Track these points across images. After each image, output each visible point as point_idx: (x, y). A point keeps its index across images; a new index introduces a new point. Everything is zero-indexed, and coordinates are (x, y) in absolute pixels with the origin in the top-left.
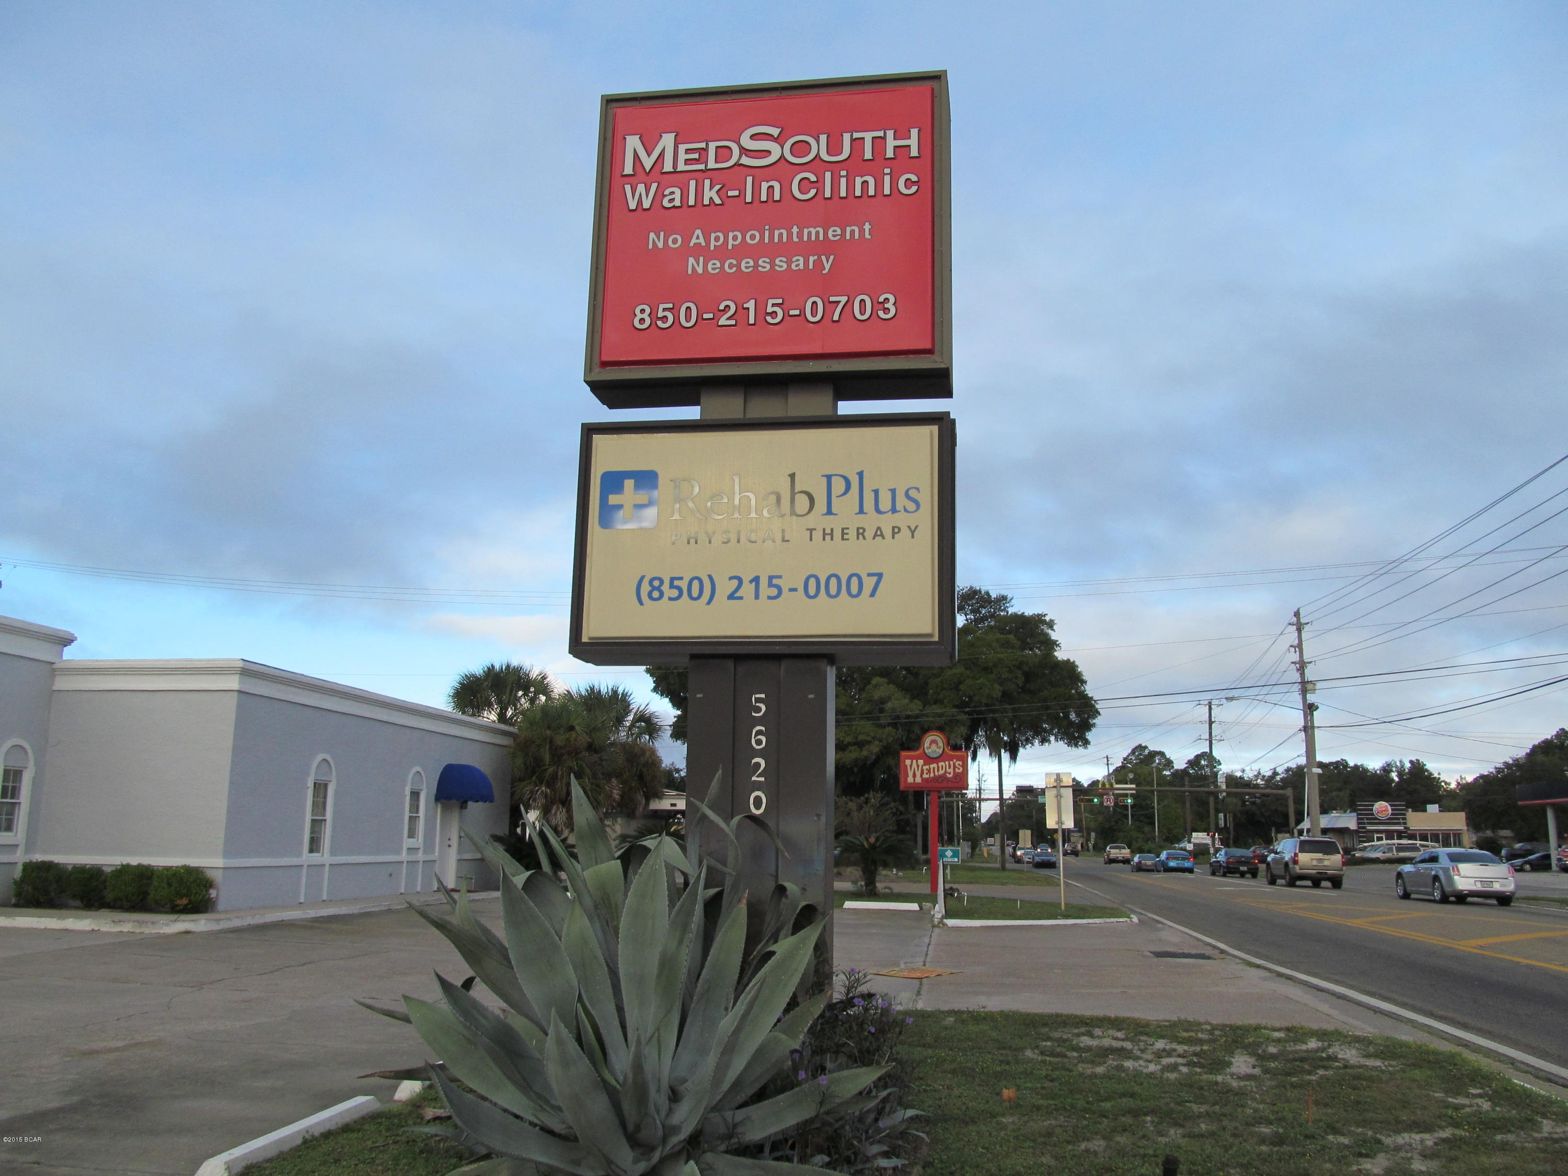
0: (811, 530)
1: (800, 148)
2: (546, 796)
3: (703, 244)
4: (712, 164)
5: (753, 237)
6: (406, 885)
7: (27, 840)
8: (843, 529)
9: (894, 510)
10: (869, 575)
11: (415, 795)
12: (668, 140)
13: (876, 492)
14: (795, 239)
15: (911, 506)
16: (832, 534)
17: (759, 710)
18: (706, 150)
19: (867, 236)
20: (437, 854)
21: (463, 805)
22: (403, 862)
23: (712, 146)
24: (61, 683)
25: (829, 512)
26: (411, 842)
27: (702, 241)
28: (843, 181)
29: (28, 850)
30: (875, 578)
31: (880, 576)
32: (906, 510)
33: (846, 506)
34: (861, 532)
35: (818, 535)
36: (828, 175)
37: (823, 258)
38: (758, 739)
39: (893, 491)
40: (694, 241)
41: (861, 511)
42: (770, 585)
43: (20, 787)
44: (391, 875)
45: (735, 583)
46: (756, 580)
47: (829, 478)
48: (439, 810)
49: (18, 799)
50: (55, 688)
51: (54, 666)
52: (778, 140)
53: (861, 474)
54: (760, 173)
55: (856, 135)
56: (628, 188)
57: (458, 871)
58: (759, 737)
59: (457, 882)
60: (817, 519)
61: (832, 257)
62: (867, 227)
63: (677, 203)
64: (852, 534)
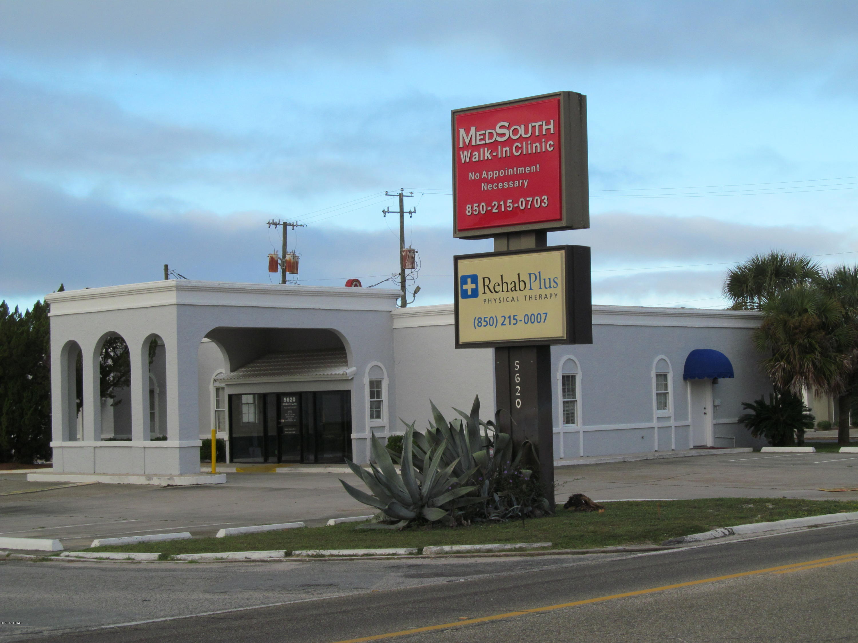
0: (525, 296)
1: (515, 131)
2: (784, 369)
3: (486, 177)
4: (488, 141)
5: (502, 173)
6: (659, 445)
7: (389, 422)
8: (535, 295)
9: (550, 287)
10: (544, 314)
11: (662, 377)
12: (473, 129)
13: (545, 279)
14: (515, 173)
15: (555, 285)
16: (532, 297)
17: (517, 367)
18: (485, 134)
19: (538, 170)
20: (690, 420)
21: (715, 381)
22: (654, 428)
23: (488, 132)
24: (398, 324)
25: (531, 289)
26: (662, 413)
27: (486, 176)
28: (529, 146)
29: (391, 429)
30: (545, 315)
31: (546, 314)
32: (554, 287)
33: (535, 285)
34: (540, 296)
35: (528, 298)
36: (524, 143)
37: (525, 181)
38: (517, 380)
39: (550, 279)
40: (483, 176)
41: (540, 288)
42: (514, 319)
43: (381, 391)
44: (643, 438)
45: (503, 318)
46: (509, 317)
47: (530, 274)
48: (689, 386)
49: (381, 398)
50: (394, 327)
51: (392, 313)
52: (508, 128)
53: (539, 273)
54: (504, 144)
55: (534, 124)
56: (461, 153)
57: (715, 432)
58: (518, 378)
59: (715, 442)
60: (527, 292)
61: (527, 180)
62: (538, 166)
63: (477, 159)
64: (538, 297)
